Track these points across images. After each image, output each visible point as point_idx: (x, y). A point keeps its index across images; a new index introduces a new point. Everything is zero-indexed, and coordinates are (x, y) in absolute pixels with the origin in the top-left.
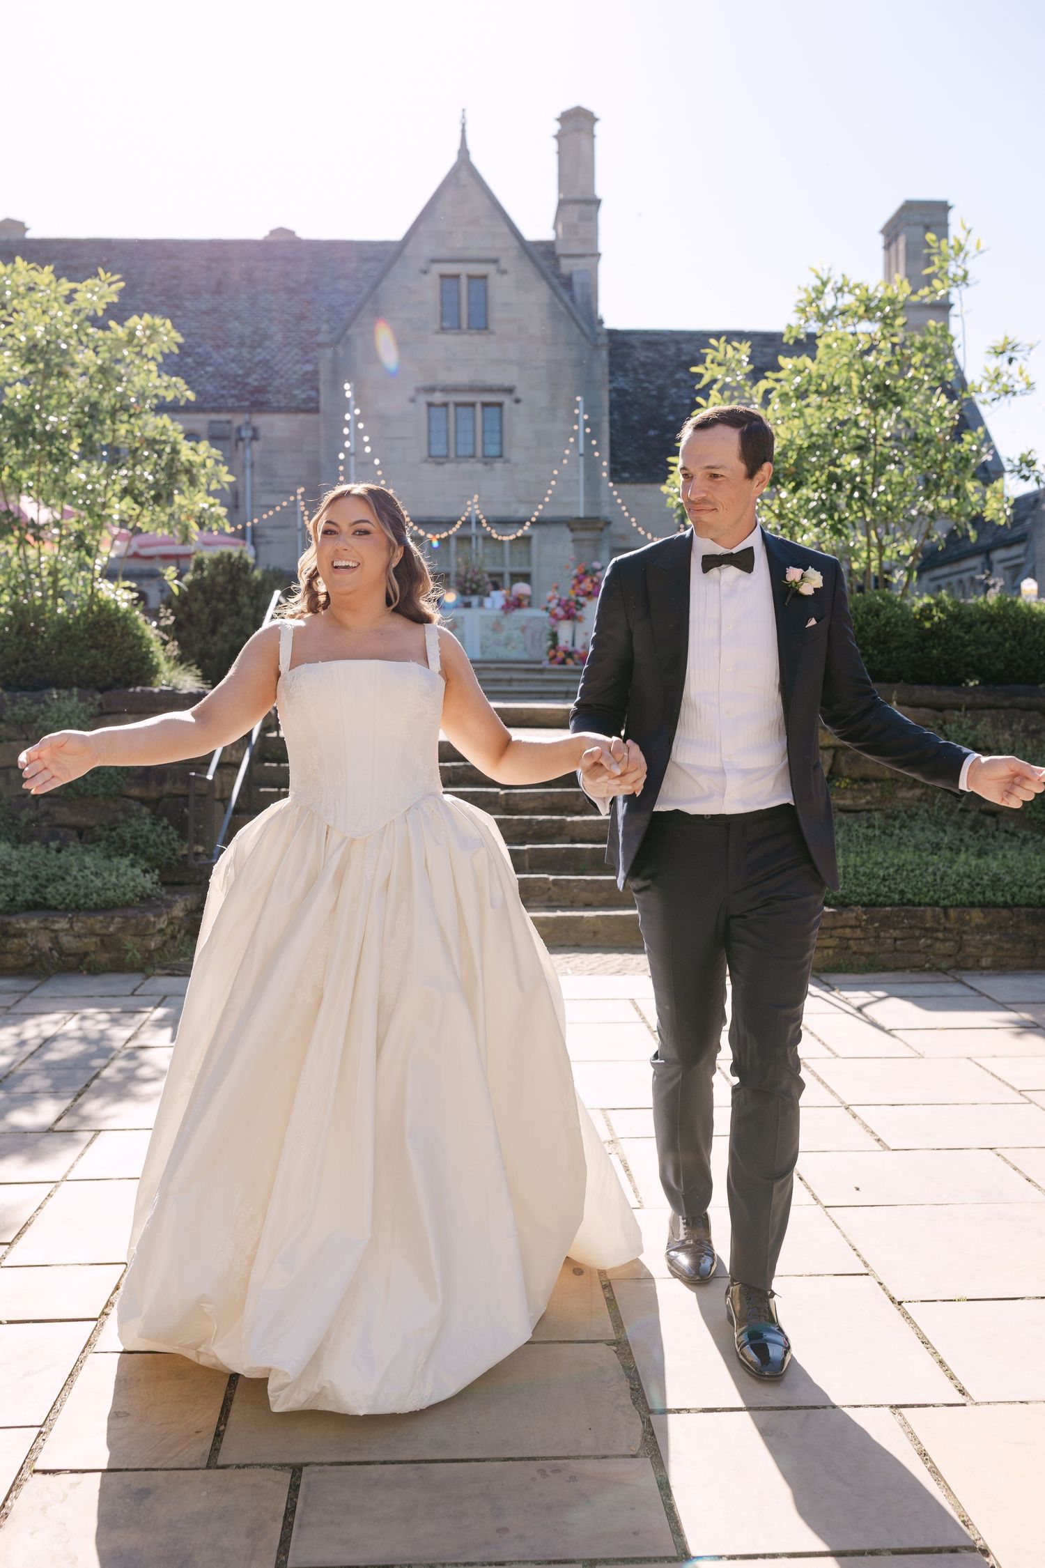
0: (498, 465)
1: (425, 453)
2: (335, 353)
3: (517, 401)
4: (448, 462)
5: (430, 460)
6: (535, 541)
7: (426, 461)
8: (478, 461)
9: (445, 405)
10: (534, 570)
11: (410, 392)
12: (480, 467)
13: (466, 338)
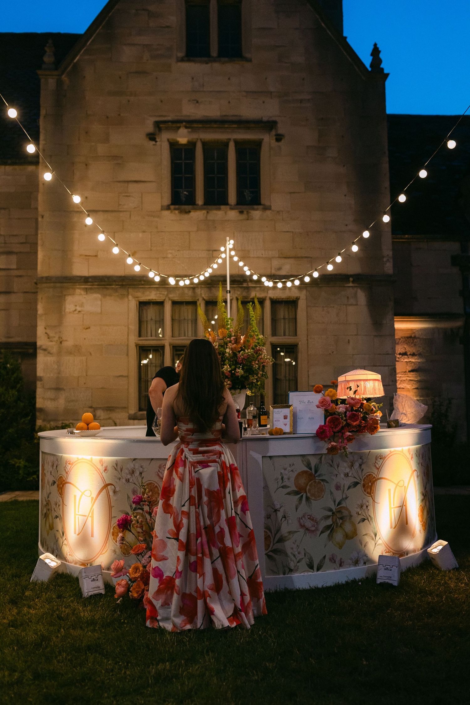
0: (256, 214)
1: (167, 200)
2: (60, 83)
3: (279, 138)
4: (196, 209)
5: (172, 207)
6: (302, 304)
7: (168, 208)
8: (232, 209)
9: (192, 145)
10: (301, 340)
11: (150, 128)
12: (233, 214)
13: (216, 65)
